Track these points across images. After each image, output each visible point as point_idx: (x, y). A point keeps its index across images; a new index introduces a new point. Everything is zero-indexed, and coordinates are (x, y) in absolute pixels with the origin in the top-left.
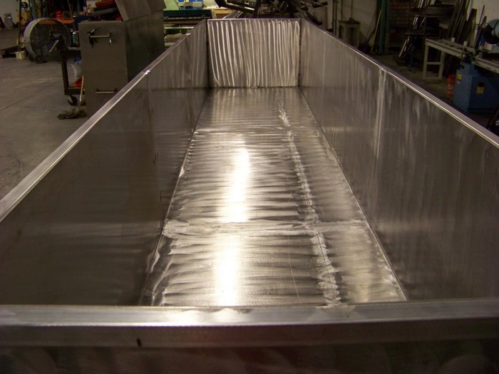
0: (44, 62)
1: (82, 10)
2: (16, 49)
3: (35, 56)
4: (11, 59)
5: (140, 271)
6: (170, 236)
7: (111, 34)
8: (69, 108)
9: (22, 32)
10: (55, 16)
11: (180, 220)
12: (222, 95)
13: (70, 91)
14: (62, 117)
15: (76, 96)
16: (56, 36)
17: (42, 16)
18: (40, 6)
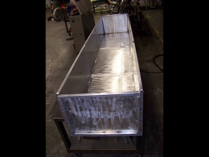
0: (60, 21)
1: (69, 3)
2: (51, 18)
3: (57, 19)
4: (50, 21)
5: (86, 85)
6: (92, 77)
7: (78, 19)
8: (69, 37)
9: (52, 12)
10: (61, 6)
12: (108, 36)
13: (69, 32)
14: (67, 40)
15: (70, 33)
16: (63, 16)
17: (58, 7)
18: (56, 3)
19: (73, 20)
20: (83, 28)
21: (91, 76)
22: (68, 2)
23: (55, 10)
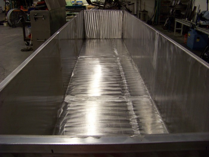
0: (16, 27)
1: (32, 5)
2: (3, 22)
3: (11, 25)
5: (54, 117)
6: (67, 102)
7: (43, 16)
8: (26, 47)
9: (6, 15)
10: (20, 8)
11: (72, 95)
12: (90, 42)
13: (26, 40)
14: (23, 50)
15: (29, 42)
16: (21, 16)
17: (15, 8)
18: (14, 4)
19: (36, 16)
20: (50, 30)
21: (64, 99)
22: (30, 4)
23: (11, 11)
